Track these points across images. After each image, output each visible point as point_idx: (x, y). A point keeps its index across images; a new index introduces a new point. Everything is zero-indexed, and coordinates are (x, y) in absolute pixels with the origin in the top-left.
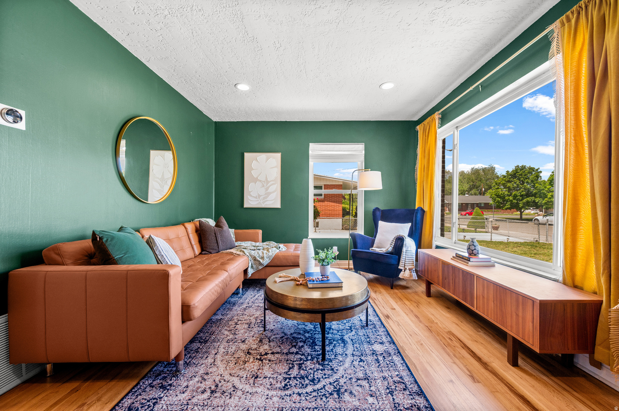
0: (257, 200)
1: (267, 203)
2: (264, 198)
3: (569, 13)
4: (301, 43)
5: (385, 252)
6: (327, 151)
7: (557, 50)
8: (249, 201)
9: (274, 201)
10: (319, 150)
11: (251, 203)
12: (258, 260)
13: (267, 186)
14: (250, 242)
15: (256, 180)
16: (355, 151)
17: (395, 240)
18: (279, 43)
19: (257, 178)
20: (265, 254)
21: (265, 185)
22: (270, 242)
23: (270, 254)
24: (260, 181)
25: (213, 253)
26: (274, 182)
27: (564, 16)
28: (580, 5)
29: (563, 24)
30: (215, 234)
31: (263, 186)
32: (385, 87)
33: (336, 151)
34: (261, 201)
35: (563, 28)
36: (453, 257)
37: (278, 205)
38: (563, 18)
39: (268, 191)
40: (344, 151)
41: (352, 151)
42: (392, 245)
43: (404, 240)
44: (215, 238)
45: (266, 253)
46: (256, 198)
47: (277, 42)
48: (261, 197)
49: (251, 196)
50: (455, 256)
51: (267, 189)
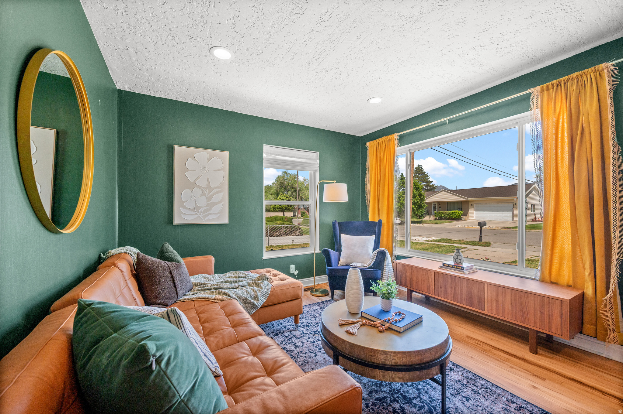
0: (194, 213)
1: (209, 217)
2: (205, 211)
3: (549, 84)
4: (353, 27)
5: (367, 267)
6: (282, 156)
7: (537, 106)
8: (182, 215)
9: (219, 215)
10: (273, 154)
11: (186, 217)
12: (250, 303)
13: (210, 195)
14: (201, 276)
15: (192, 186)
16: (309, 159)
17: (376, 255)
18: (330, 16)
19: (194, 183)
20: (258, 292)
21: (207, 193)
22: (236, 273)
23: (265, 290)
24: (199, 187)
25: (169, 304)
26: (219, 190)
27: (545, 85)
28: (560, 81)
29: (542, 91)
30: (171, 273)
31: (204, 194)
32: (373, 101)
33: (291, 157)
34: (200, 214)
35: (543, 94)
36: (440, 266)
37: (225, 220)
38: (544, 86)
39: (211, 201)
40: (299, 158)
41: (306, 159)
42: (374, 259)
43: (386, 254)
44: (171, 280)
45: (259, 290)
46: (193, 210)
47: (329, 14)
48: (201, 210)
49: (185, 207)
50: (442, 265)
51: (209, 198)
